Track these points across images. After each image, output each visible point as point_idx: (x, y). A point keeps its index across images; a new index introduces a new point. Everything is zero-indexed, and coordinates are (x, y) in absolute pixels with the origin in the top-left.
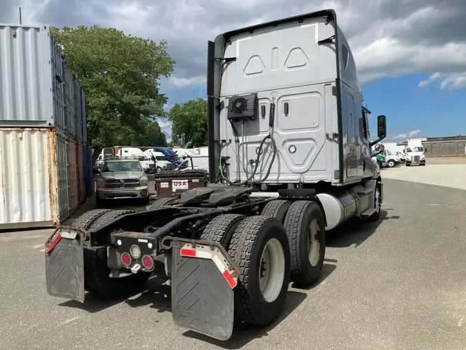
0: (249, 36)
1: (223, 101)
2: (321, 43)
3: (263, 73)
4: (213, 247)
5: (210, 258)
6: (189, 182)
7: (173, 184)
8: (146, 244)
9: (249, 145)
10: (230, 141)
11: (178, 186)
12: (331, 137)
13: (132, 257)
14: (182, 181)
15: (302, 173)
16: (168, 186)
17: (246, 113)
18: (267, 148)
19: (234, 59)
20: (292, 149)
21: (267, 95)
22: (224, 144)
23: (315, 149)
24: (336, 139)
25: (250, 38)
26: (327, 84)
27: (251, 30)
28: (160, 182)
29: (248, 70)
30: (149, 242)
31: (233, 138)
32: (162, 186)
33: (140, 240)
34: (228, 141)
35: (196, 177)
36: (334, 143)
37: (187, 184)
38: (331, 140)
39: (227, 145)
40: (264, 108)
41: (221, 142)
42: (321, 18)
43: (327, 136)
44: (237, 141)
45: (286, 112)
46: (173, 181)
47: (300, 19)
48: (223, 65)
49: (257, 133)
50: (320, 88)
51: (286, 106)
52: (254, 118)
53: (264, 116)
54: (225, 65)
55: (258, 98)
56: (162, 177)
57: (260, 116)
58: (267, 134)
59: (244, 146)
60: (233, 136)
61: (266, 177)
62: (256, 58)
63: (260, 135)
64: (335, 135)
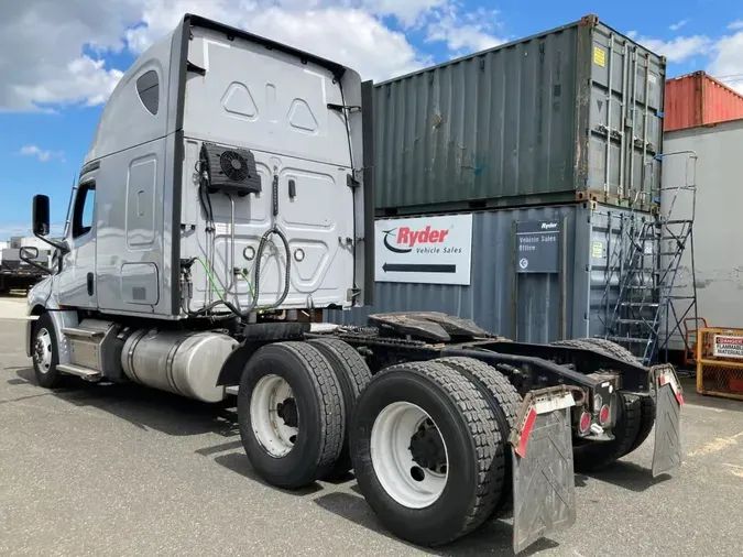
0: (226, 42)
2: (330, 107)
3: (255, 119)
8: (608, 387)
10: (193, 227)
12: (344, 242)
15: (310, 293)
19: (202, 71)
20: (298, 255)
21: (265, 158)
23: (326, 259)
24: (350, 246)
26: (342, 168)
27: (229, 34)
29: (228, 103)
31: (202, 224)
33: (603, 385)
34: (188, 228)
36: (346, 251)
38: (344, 247)
42: (326, 72)
43: (340, 240)
44: (210, 230)
45: (292, 194)
47: (304, 58)
49: (247, 220)
50: (334, 171)
51: (292, 185)
52: (247, 194)
55: (256, 160)
58: (267, 225)
59: (222, 241)
60: (200, 218)
61: (283, 299)
62: (241, 87)
63: (252, 225)
64: (349, 241)
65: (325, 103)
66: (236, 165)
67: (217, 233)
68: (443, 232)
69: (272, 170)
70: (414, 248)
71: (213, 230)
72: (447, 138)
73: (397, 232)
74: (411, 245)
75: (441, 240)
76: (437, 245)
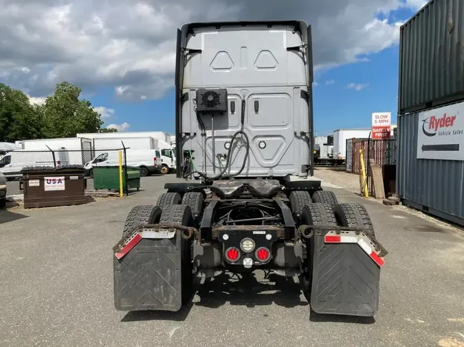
0: (215, 31)
1: (187, 94)
2: (289, 49)
3: (231, 70)
4: (358, 232)
5: (356, 241)
6: (65, 179)
7: (46, 182)
8: (265, 235)
9: (216, 140)
10: (195, 134)
11: (52, 184)
12: (299, 135)
13: (241, 251)
14: (57, 178)
15: (271, 167)
16: (38, 185)
17: (218, 107)
18: (237, 142)
19: (199, 51)
20: (262, 145)
21: (237, 91)
22: (188, 137)
23: (283, 147)
24: (304, 137)
25: (216, 33)
26: (296, 87)
27: (217, 26)
28: (28, 180)
29: (215, 65)
30: (266, 234)
31: (199, 132)
32: (30, 185)
33: (254, 233)
34: (192, 135)
35: (73, 173)
36: (302, 141)
37: (63, 182)
38: (299, 138)
39: (192, 138)
40: (233, 104)
41: (184, 135)
42: (288, 27)
43: (295, 134)
45: (257, 110)
46: (46, 178)
47: (270, 25)
48: (186, 56)
49: (226, 127)
50: (290, 90)
51: (256, 104)
52: (223, 113)
53: (233, 111)
54: (188, 57)
55: (228, 93)
56: (30, 174)
57: (230, 112)
58: (239, 129)
59: (211, 140)
60: (198, 129)
61: (241, 171)
62: (223, 54)
63: (229, 130)
64: (303, 134)
65: (285, 47)
66: (210, 98)
67: (208, 136)
68: (453, 117)
69: (242, 97)
70: (437, 132)
71: (205, 135)
72: (456, 40)
73: (428, 121)
74: (436, 130)
75: (452, 125)
76: (450, 129)
